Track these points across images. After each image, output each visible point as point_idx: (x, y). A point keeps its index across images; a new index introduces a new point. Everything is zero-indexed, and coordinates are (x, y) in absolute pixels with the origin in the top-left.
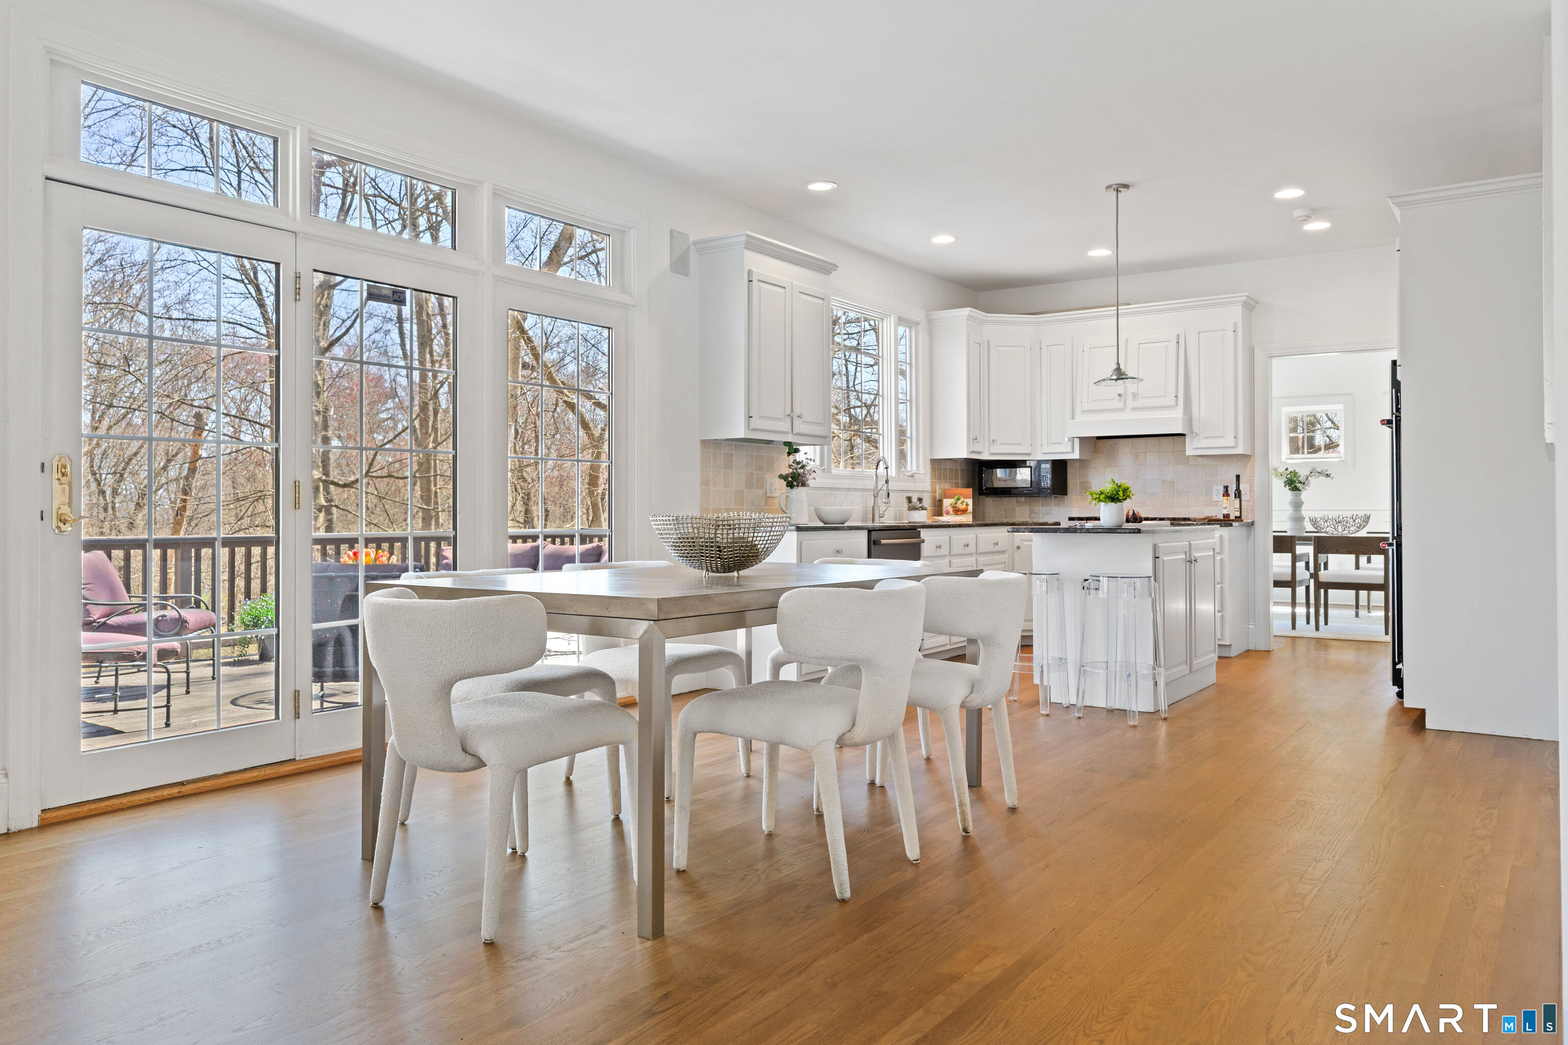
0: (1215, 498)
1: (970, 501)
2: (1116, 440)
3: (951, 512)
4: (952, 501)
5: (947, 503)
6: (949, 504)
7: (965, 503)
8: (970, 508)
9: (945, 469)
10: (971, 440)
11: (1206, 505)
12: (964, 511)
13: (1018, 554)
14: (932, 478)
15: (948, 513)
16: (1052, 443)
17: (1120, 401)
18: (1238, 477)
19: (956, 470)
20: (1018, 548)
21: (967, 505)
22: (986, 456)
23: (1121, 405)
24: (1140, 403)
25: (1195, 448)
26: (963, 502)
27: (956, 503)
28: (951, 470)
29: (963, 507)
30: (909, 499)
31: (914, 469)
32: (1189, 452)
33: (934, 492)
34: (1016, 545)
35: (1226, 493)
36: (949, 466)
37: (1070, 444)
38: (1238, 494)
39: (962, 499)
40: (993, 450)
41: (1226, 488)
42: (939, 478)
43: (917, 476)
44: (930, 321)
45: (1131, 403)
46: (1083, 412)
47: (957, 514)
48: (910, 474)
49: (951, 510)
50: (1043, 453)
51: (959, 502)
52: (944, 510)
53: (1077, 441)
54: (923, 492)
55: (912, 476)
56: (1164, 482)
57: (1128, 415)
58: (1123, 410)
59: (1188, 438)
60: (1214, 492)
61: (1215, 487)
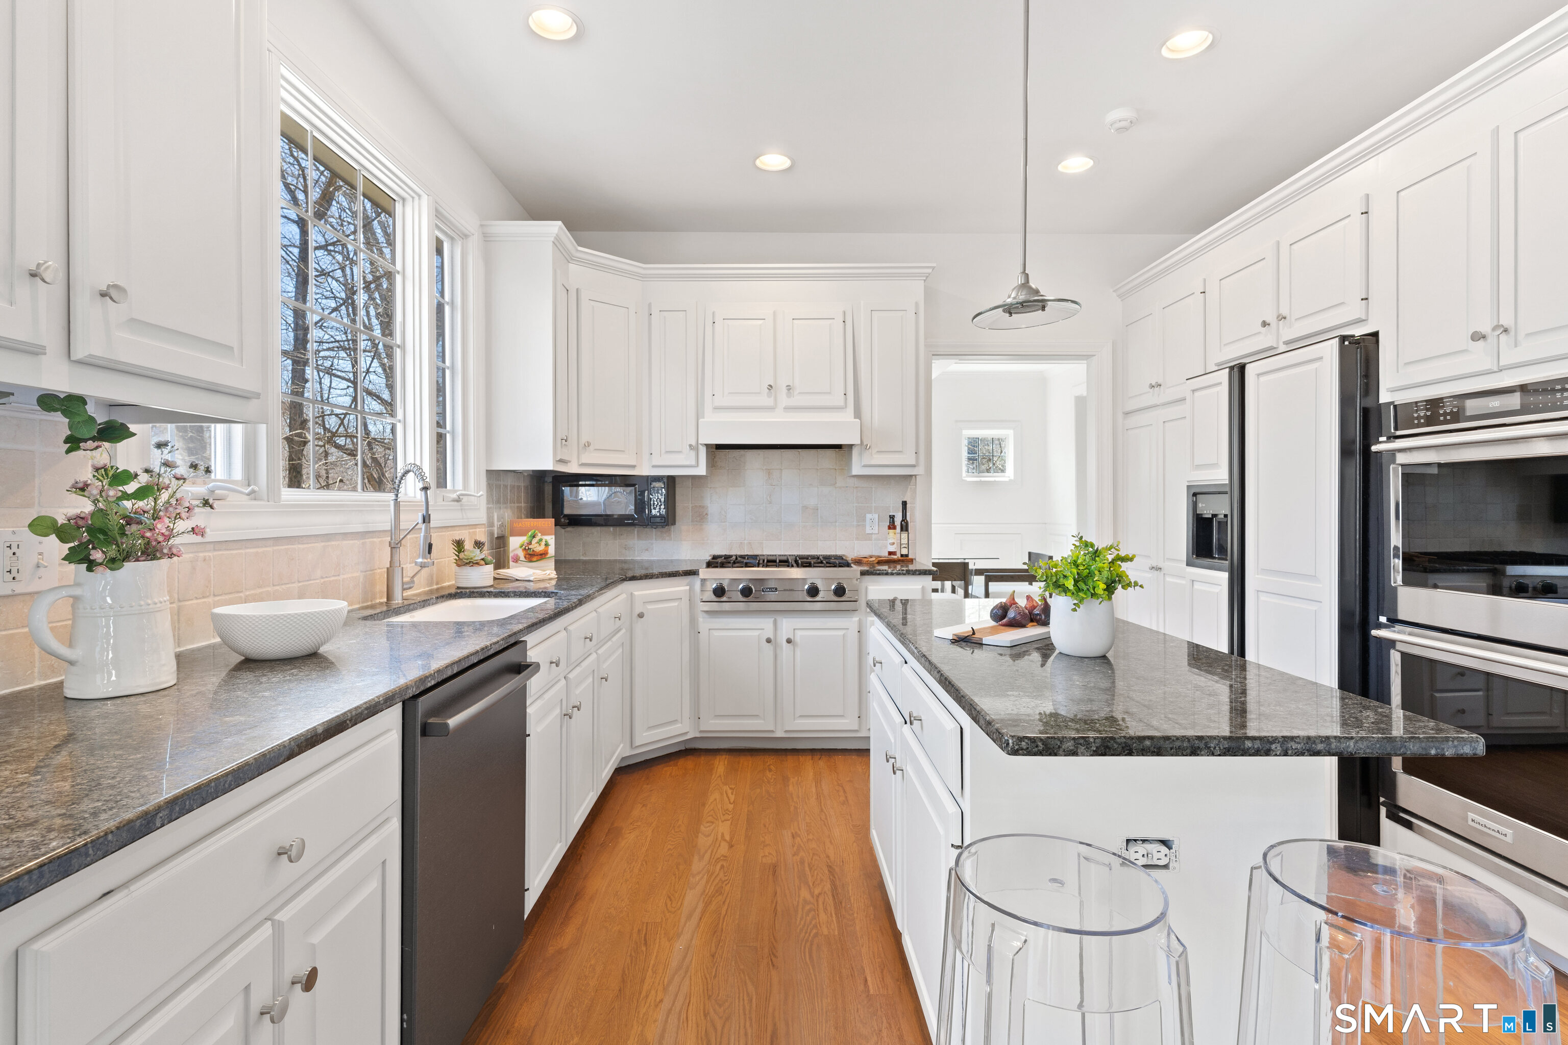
0: (868, 530)
1: (551, 539)
2: (742, 452)
3: (522, 558)
4: (523, 539)
5: (515, 543)
6: (518, 545)
7: (543, 543)
8: (551, 551)
9: (506, 486)
10: (559, 441)
11: (857, 539)
12: (543, 555)
13: (639, 625)
14: (488, 502)
15: (516, 560)
16: (667, 452)
17: (769, 396)
18: (904, 504)
19: (519, 487)
20: (641, 616)
21: (547, 545)
22: (573, 468)
23: (770, 402)
24: (797, 400)
25: (865, 466)
26: (541, 540)
27: (530, 543)
28: (513, 487)
29: (540, 548)
30: (459, 545)
31: (459, 485)
32: (856, 470)
33: (491, 524)
34: (638, 610)
35: (892, 526)
36: (510, 481)
37: (693, 453)
38: (905, 527)
39: (539, 536)
40: (585, 459)
41: (892, 518)
42: (498, 502)
43: (465, 499)
44: (487, 238)
45: (784, 400)
46: (717, 408)
47: (531, 561)
48: (454, 496)
49: (521, 554)
50: (654, 466)
51: (535, 541)
52: (511, 555)
53: (703, 452)
54: (475, 526)
55: (458, 500)
56: (805, 508)
57: (779, 417)
58: (772, 409)
59: (855, 452)
60: (868, 522)
61: (869, 516)
